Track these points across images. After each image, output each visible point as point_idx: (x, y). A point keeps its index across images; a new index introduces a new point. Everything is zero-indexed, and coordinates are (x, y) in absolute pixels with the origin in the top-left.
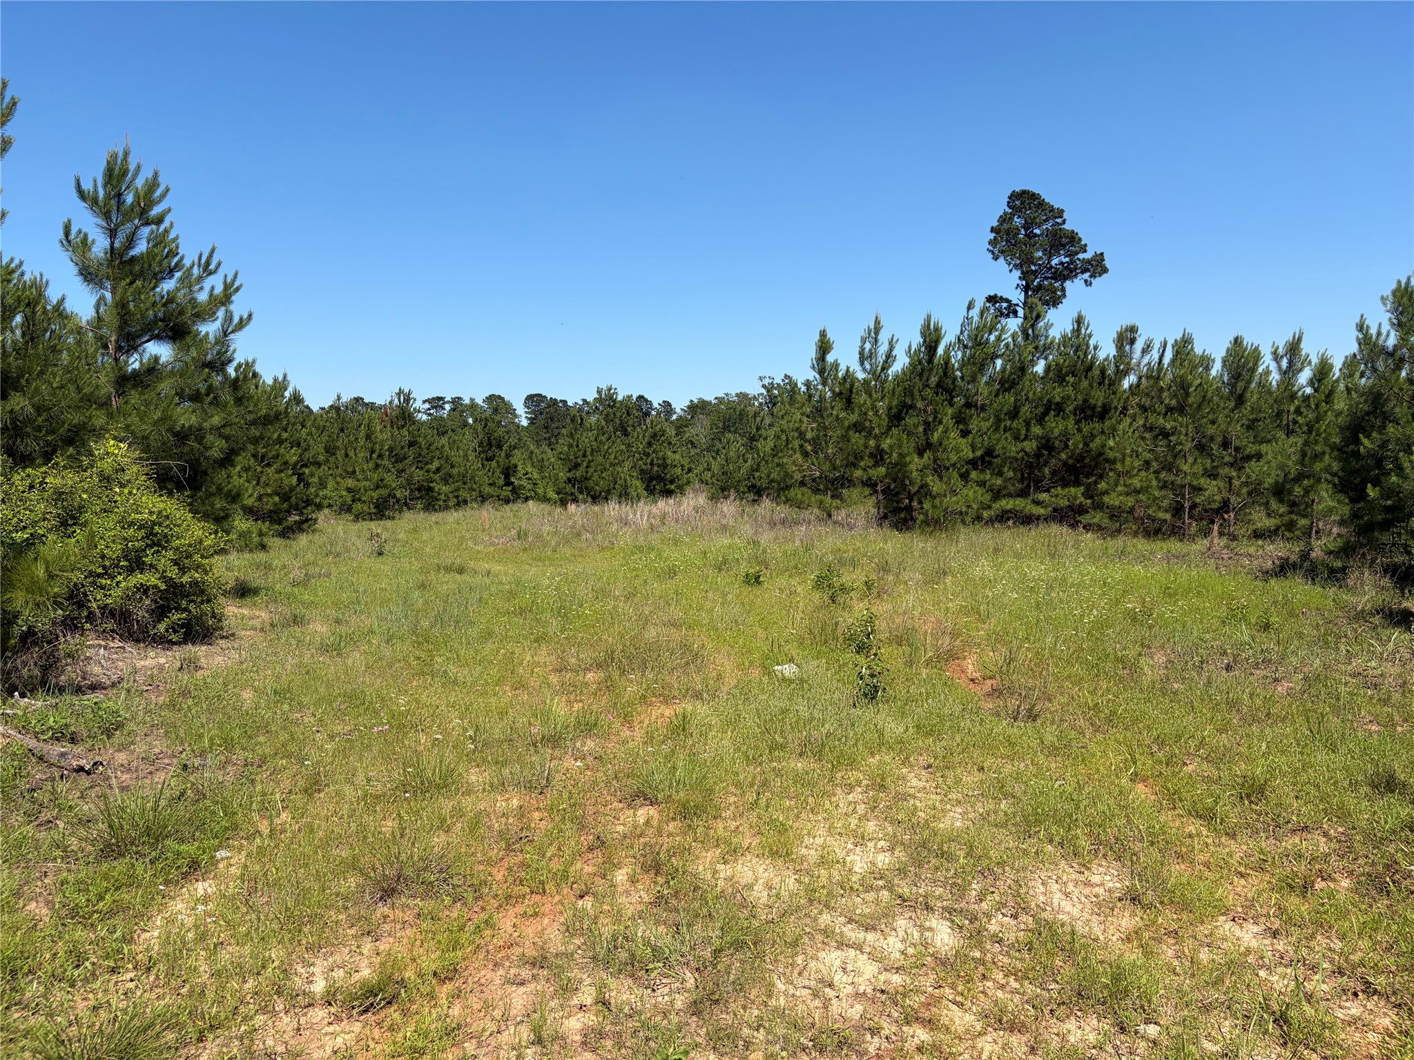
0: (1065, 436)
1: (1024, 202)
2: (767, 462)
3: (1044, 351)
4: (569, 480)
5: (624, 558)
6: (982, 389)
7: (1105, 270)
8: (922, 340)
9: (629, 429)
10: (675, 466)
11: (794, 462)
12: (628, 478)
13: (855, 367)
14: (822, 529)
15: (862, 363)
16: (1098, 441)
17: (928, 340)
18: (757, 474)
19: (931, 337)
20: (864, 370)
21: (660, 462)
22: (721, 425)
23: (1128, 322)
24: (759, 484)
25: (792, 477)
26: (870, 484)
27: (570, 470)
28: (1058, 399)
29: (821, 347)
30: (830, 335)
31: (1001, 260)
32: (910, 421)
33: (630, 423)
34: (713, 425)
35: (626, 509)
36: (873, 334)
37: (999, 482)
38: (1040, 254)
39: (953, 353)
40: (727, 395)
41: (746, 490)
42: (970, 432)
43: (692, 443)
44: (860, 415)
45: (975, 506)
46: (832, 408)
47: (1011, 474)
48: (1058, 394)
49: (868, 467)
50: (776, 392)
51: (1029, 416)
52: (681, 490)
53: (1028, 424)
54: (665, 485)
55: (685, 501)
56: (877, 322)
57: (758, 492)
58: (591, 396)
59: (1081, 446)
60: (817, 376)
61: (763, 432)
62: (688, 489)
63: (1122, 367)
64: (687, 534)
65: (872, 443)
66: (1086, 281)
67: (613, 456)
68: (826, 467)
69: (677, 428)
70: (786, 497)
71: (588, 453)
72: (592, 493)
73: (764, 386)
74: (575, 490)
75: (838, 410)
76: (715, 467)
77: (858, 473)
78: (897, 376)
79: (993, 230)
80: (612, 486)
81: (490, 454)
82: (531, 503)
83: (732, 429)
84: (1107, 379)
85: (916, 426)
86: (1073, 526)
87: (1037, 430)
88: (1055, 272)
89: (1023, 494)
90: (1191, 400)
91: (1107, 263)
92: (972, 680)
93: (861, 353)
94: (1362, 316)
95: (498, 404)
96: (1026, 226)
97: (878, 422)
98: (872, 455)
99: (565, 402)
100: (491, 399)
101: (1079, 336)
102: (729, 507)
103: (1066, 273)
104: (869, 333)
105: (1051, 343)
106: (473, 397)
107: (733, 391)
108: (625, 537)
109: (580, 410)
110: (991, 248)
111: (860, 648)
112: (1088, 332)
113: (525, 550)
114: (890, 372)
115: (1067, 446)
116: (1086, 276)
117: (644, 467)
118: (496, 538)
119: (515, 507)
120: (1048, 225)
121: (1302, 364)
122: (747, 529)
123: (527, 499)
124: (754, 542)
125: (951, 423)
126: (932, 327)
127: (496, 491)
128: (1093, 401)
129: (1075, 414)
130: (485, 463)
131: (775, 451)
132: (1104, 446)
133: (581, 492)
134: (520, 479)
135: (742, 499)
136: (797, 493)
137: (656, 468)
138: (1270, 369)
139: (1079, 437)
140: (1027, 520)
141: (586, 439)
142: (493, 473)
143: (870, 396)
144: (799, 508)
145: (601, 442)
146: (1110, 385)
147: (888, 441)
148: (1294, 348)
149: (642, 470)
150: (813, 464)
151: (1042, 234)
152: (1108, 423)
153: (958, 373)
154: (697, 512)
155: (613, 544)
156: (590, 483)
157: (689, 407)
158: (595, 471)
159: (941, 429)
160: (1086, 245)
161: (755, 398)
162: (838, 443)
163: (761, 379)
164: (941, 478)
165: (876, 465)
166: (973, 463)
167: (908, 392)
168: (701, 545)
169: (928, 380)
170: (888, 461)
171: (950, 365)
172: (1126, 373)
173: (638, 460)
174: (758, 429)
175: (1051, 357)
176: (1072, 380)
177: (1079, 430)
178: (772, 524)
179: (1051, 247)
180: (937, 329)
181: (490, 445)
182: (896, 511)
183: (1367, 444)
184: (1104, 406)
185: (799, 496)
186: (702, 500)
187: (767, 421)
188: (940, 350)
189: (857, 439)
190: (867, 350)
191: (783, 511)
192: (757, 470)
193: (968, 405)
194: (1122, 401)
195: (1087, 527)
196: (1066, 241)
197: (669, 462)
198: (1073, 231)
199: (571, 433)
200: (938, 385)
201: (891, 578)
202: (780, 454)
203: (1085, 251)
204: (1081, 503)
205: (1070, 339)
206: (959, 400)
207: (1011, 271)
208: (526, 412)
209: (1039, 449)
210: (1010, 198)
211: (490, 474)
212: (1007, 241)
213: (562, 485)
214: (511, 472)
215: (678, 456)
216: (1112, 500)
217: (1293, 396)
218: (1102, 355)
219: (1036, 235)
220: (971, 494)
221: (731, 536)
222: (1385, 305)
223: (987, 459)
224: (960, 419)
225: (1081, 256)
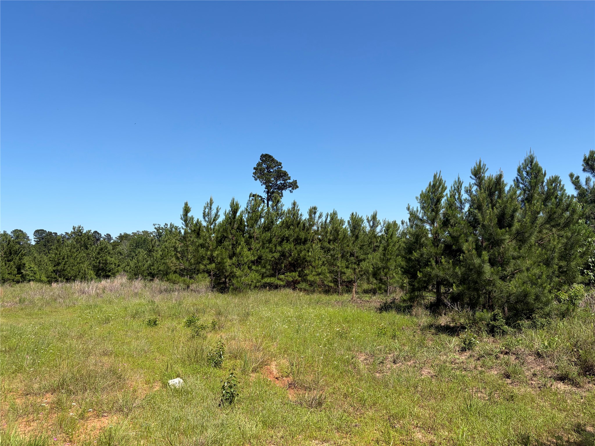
0: (290, 251)
1: (266, 158)
2: (157, 262)
3: (281, 216)
4: (54, 271)
5: (80, 312)
6: (256, 231)
7: (297, 187)
8: (230, 209)
9: (88, 246)
10: (112, 264)
11: (172, 262)
12: (86, 269)
13: (201, 219)
14: (185, 293)
15: (204, 218)
16: (303, 253)
17: (233, 209)
18: (152, 268)
19: (235, 208)
20: (205, 221)
21: (104, 262)
22: (135, 245)
23: (313, 205)
24: (153, 272)
25: (171, 269)
26: (208, 272)
27: (55, 266)
28: (287, 236)
29: (185, 210)
30: (189, 205)
31: (258, 180)
32: (226, 243)
33: (89, 243)
34: (131, 245)
35: (84, 285)
36: (209, 205)
37: (264, 270)
38: (273, 179)
39: (244, 215)
40: (138, 231)
41: (147, 275)
42: (252, 249)
43: (120, 253)
44: (203, 240)
45: (255, 281)
46: (191, 237)
47: (269, 267)
48: (287, 233)
49: (207, 264)
50: (161, 231)
51: (276, 243)
52: (114, 275)
53: (275, 246)
54: (106, 273)
55: (116, 281)
56: (211, 200)
57: (152, 276)
58: (70, 230)
59: (297, 255)
60: (184, 223)
61: (155, 248)
62: (117, 274)
63: (311, 223)
64: (116, 297)
65: (209, 253)
66: (290, 191)
67: (79, 259)
68: (187, 264)
69: (113, 246)
70: (167, 278)
71: (66, 258)
72: (67, 277)
73: (155, 228)
74: (57, 276)
75: (193, 238)
76: (132, 264)
77: (202, 267)
78: (220, 224)
79: (254, 168)
80: (77, 273)
81: (10, 258)
82: (32, 283)
83: (140, 247)
84: (306, 227)
85: (228, 246)
86: (294, 289)
87: (279, 248)
88: (279, 187)
89: (273, 275)
90: (339, 237)
91: (298, 184)
92: (277, 378)
93: (204, 213)
94: (408, 204)
95: (19, 234)
96: (268, 168)
97: (212, 244)
98: (209, 259)
99: (56, 234)
100: (15, 231)
101: (294, 211)
102: (138, 284)
103: (283, 187)
104: (208, 205)
105: (284, 212)
106: (5, 230)
107: (141, 230)
108: (82, 300)
109: (64, 237)
110: (254, 176)
111: (216, 364)
112: (298, 208)
113: (22, 309)
114: (217, 222)
115: (291, 255)
116: (290, 189)
117: (95, 264)
118: (6, 302)
119: (22, 285)
120: (276, 168)
121: (378, 224)
122: (147, 294)
123: (29, 281)
124: (152, 302)
125: (244, 245)
126: (235, 204)
127: (11, 277)
128: (301, 237)
129: (294, 242)
130: (7, 262)
131: (163, 257)
132: (305, 255)
133: (60, 277)
134: (27, 271)
135: (145, 279)
136: (172, 276)
137: (101, 265)
138: (366, 226)
139: (296, 251)
140: (276, 287)
141: (65, 251)
142: (11, 268)
143: (208, 231)
144: (174, 283)
145: (73, 252)
146: (307, 230)
147: (216, 252)
148: (374, 217)
149: (94, 266)
150: (181, 263)
151: (274, 172)
152: (307, 246)
153: (246, 223)
154: (122, 286)
155: (75, 304)
156: (66, 273)
157: (119, 237)
158: (69, 266)
159: (240, 247)
160: (290, 177)
161: (151, 233)
162: (193, 253)
163: (154, 225)
164: (240, 269)
165: (210, 263)
166: (253, 262)
167: (225, 230)
168: (123, 303)
169: (233, 226)
170: (216, 261)
171: (243, 220)
172: (313, 225)
173: (92, 261)
174: (153, 247)
175: (284, 218)
176: (292, 228)
177: (296, 249)
178: (161, 292)
179: (277, 176)
180: (237, 205)
181: (11, 254)
182: (219, 284)
183: (416, 255)
184: (305, 238)
185: (174, 278)
186: (124, 280)
187: (157, 243)
188: (238, 214)
189: (202, 251)
190: (207, 212)
191: (165, 285)
192: (153, 266)
193: (250, 237)
194: (312, 237)
195: (300, 289)
196: (283, 175)
197: (108, 262)
198: (285, 171)
199: (57, 248)
200: (238, 228)
201: (223, 318)
202: (165, 258)
203: (290, 179)
204: (297, 279)
205: (291, 211)
206: (246, 235)
207: (262, 185)
208: (34, 238)
209: (280, 256)
210: (261, 156)
211: (9, 268)
212: (260, 173)
213: (50, 274)
214: (21, 267)
215: (113, 259)
216: (310, 278)
217: (375, 236)
218: (303, 218)
219: (271, 172)
220: (253, 276)
221: (140, 298)
222: (417, 200)
223: (259, 260)
224: (248, 243)
225: (288, 181)
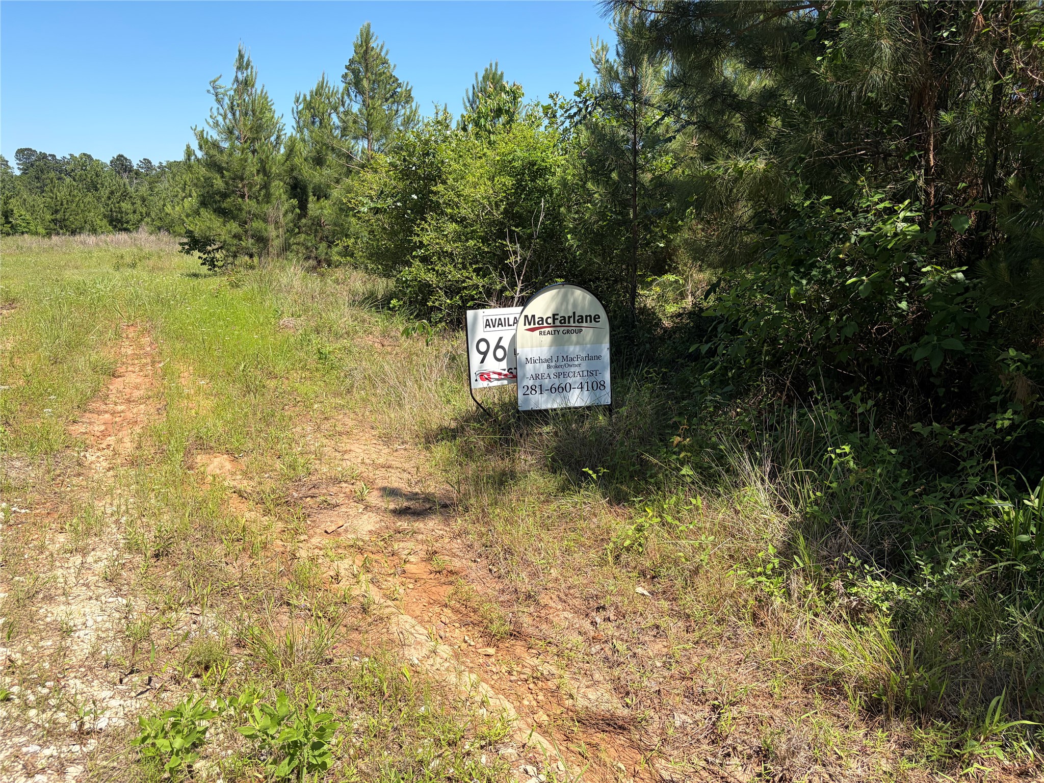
4: (53, 220)
10: (131, 213)
12: (94, 220)
27: (53, 214)
54: (122, 225)
67: (83, 205)
71: (65, 203)
72: (70, 229)
74: (57, 227)
80: (83, 225)
82: (26, 236)
99: (53, 156)
109: (68, 164)
119: (15, 238)
123: (23, 233)
133: (62, 229)
134: (16, 219)
137: (115, 214)
141: (63, 193)
145: (75, 195)
149: (105, 214)
156: (68, 223)
158: (71, 215)
197: (124, 210)
208: (18, 164)
213: (47, 224)
214: (9, 214)
